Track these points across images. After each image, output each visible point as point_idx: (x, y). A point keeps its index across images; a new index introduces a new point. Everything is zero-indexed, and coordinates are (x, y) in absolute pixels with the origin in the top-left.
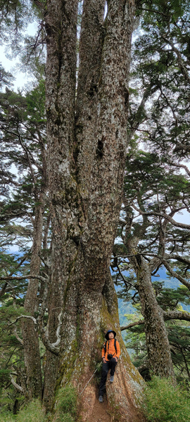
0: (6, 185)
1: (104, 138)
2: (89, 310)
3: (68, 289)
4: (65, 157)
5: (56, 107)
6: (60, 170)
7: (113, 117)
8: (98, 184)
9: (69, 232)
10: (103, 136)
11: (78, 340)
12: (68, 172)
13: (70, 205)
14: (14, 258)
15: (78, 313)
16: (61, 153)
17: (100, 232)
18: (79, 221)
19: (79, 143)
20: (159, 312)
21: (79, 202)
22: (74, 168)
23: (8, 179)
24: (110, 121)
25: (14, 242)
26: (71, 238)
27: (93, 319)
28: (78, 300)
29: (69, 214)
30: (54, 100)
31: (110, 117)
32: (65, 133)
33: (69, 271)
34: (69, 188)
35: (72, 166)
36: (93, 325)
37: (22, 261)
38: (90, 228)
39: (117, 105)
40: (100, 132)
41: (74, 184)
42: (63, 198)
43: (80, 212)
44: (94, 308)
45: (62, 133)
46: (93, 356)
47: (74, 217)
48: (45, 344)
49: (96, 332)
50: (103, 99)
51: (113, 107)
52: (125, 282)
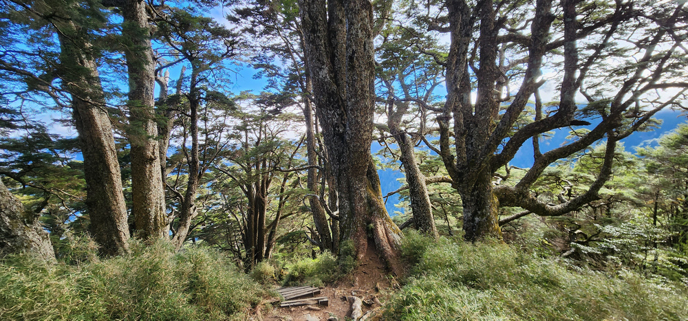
0: (274, 77)
1: (354, 52)
2: (358, 189)
3: (340, 175)
4: (323, 64)
5: (310, 16)
6: (321, 77)
7: (360, 31)
8: (353, 93)
9: (335, 130)
10: (353, 50)
11: (351, 210)
12: (328, 77)
13: (333, 107)
14: (291, 142)
15: (349, 191)
16: (319, 60)
17: (360, 131)
18: (342, 120)
19: (334, 48)
20: (422, 178)
21: (340, 103)
22: (332, 72)
23: (274, 72)
24: (357, 36)
25: (289, 128)
26: (337, 135)
27: (361, 195)
28: (348, 183)
29: (334, 114)
30: (307, 9)
31: (357, 32)
32: (321, 40)
33: (339, 162)
34: (331, 91)
35: (330, 71)
36: (361, 198)
37: (300, 145)
38: (351, 129)
39: (362, 20)
40: (351, 46)
41: (334, 87)
42: (326, 101)
43: (342, 112)
44: (361, 187)
45: (317, 41)
46: (363, 220)
47: (337, 117)
48: (329, 213)
49: (364, 204)
50: (349, 16)
51: (358, 22)
52: (393, 154)
